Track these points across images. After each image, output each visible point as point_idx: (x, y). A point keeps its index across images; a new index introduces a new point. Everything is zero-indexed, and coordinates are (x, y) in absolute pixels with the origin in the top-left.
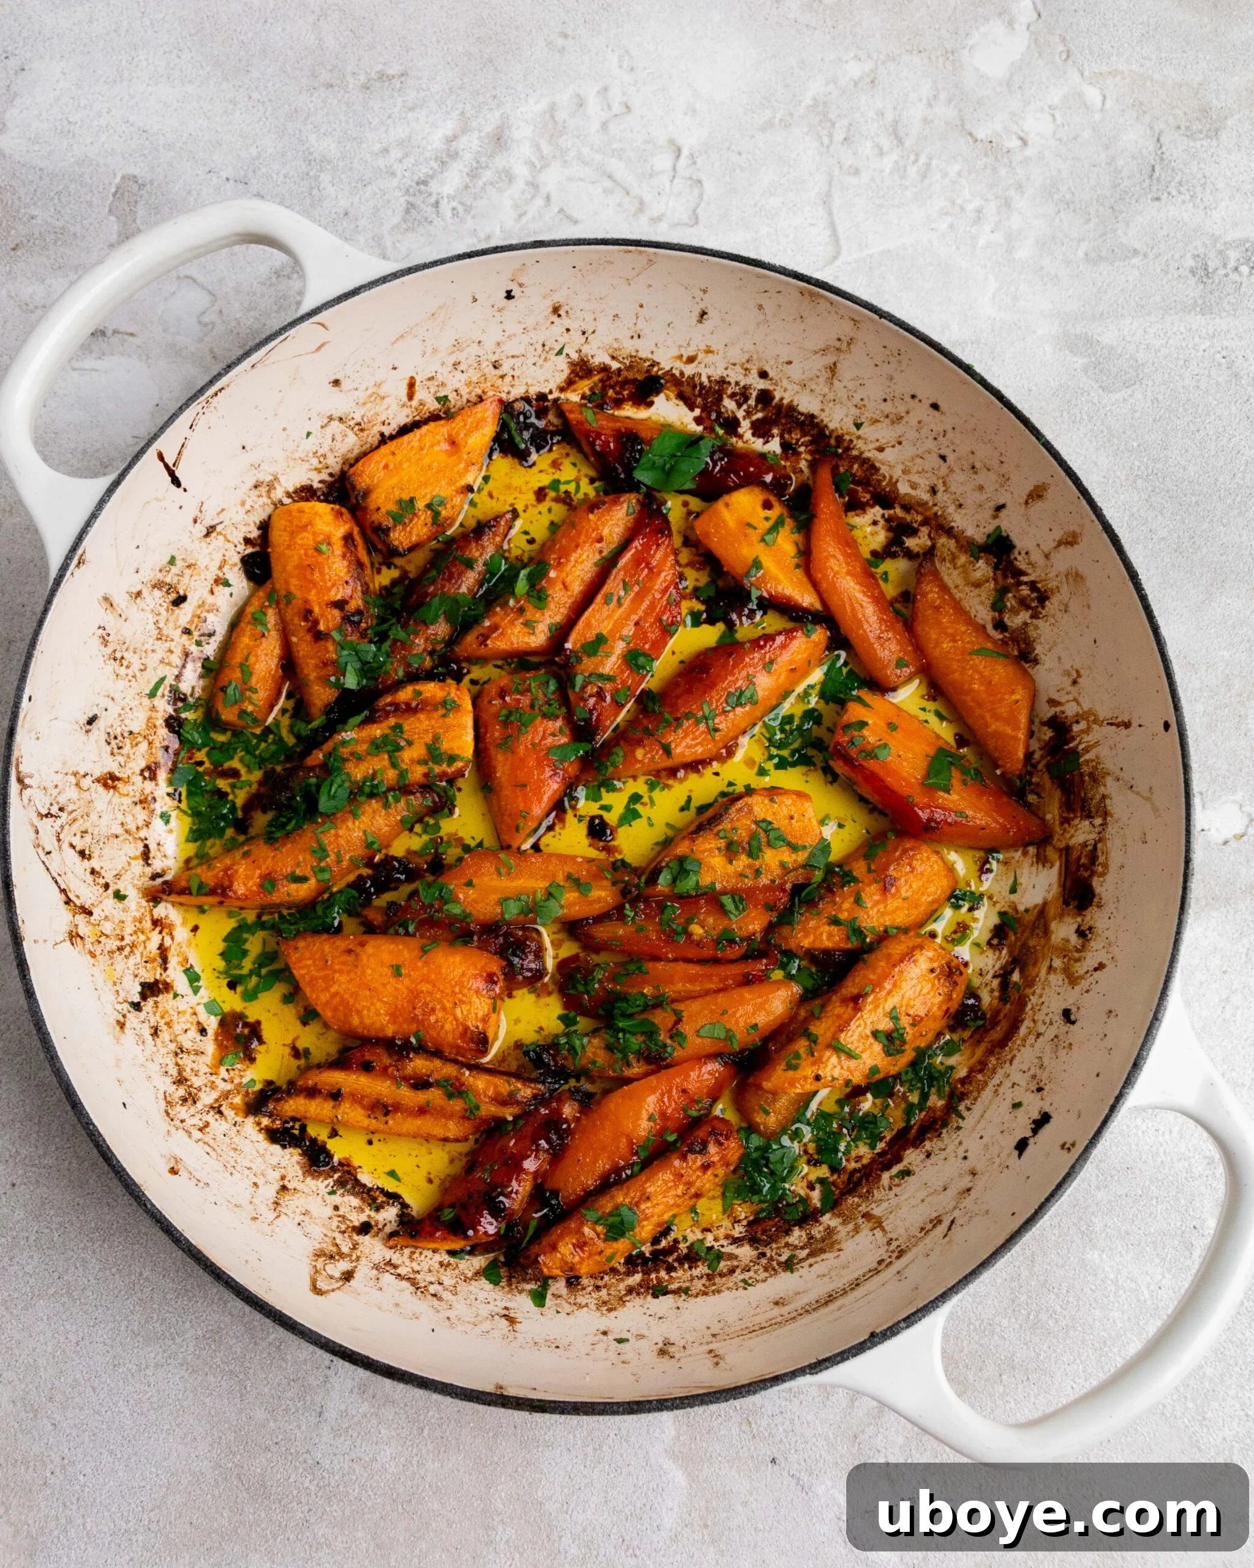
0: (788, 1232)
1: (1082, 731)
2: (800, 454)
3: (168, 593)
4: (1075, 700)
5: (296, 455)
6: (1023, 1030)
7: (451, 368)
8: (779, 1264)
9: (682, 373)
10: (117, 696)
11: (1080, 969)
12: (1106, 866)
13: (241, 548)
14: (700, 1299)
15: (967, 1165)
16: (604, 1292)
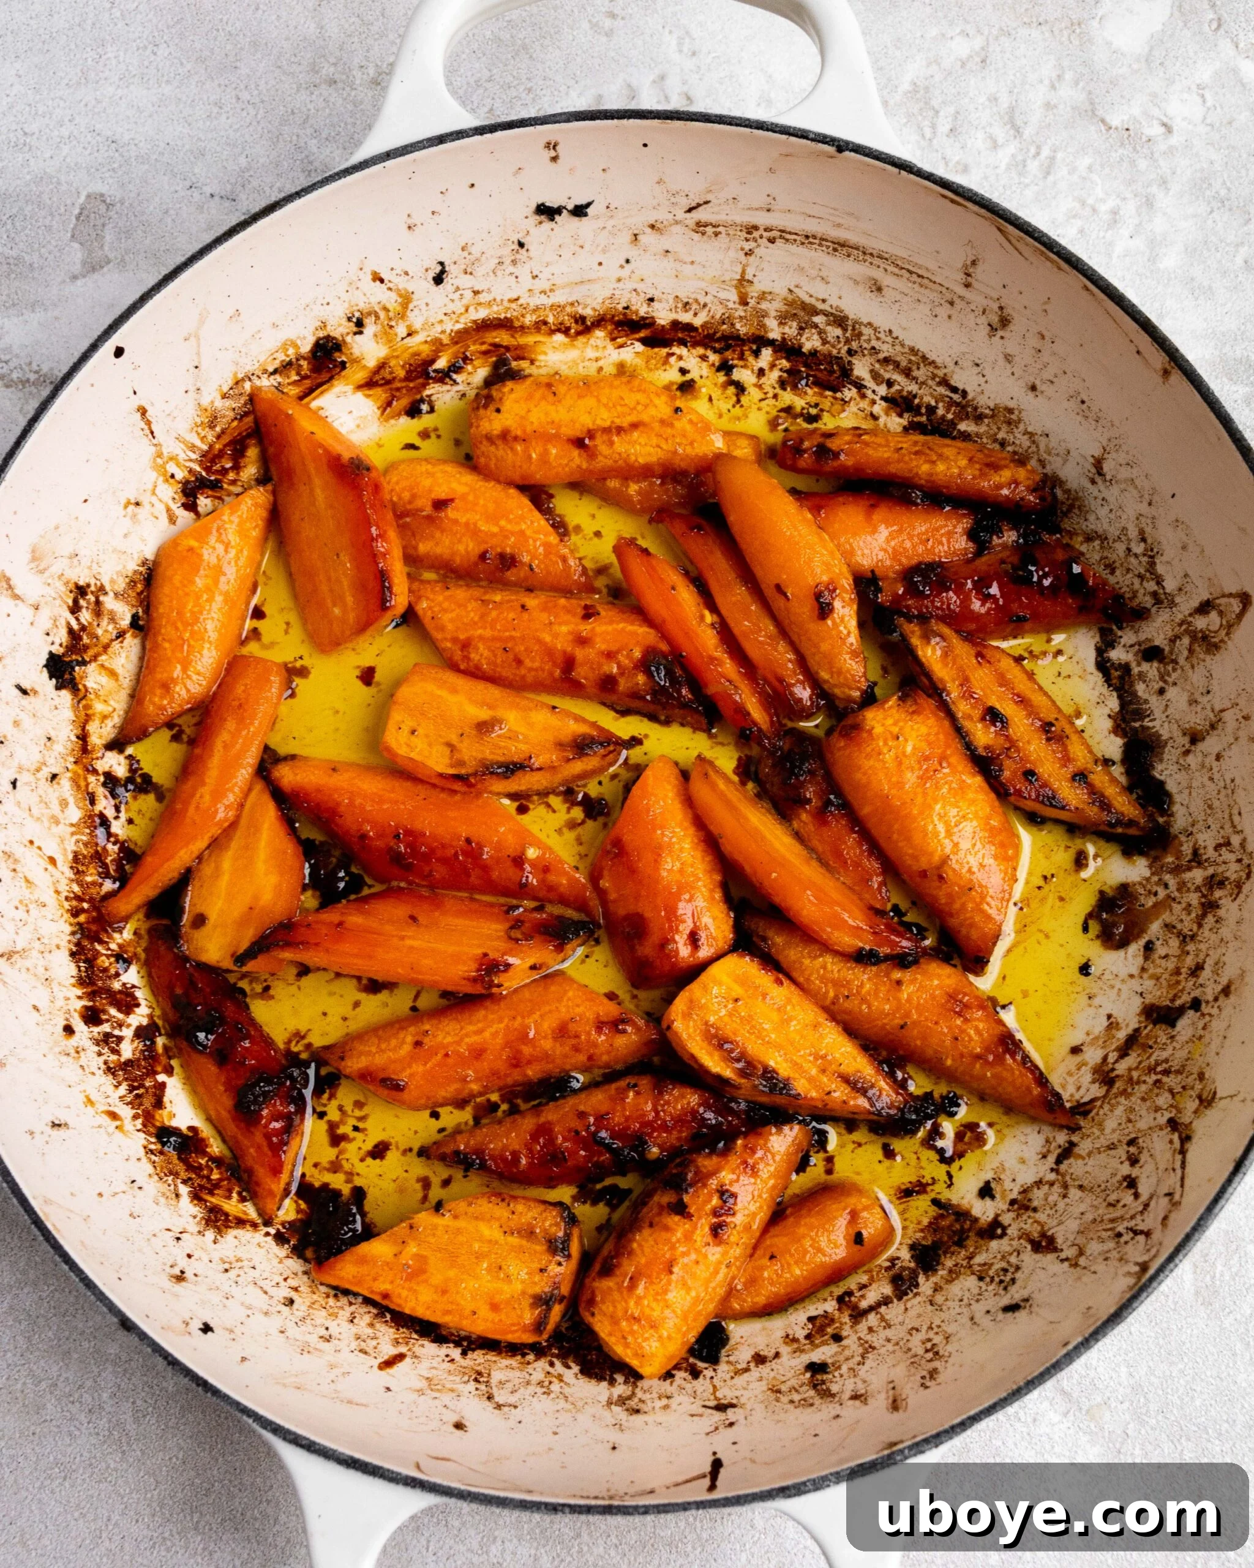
0: (814, 353)
1: (178, 465)
2: (120, 946)
3: (823, 1382)
4: (154, 493)
5: (569, 1406)
6: (482, 314)
7: (334, 1342)
8: (845, 330)
9: (135, 1117)
10: (965, 1319)
11: (391, 300)
12: (284, 347)
13: (709, 1373)
14: (932, 356)
15: (632, 253)
16: (1001, 435)
